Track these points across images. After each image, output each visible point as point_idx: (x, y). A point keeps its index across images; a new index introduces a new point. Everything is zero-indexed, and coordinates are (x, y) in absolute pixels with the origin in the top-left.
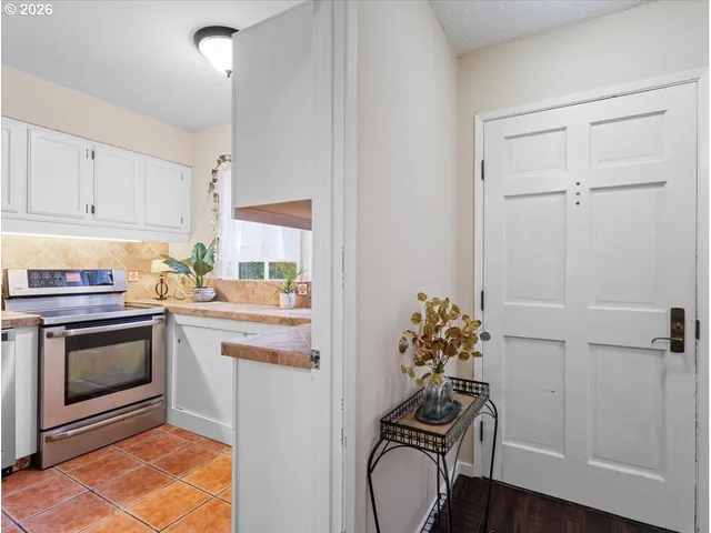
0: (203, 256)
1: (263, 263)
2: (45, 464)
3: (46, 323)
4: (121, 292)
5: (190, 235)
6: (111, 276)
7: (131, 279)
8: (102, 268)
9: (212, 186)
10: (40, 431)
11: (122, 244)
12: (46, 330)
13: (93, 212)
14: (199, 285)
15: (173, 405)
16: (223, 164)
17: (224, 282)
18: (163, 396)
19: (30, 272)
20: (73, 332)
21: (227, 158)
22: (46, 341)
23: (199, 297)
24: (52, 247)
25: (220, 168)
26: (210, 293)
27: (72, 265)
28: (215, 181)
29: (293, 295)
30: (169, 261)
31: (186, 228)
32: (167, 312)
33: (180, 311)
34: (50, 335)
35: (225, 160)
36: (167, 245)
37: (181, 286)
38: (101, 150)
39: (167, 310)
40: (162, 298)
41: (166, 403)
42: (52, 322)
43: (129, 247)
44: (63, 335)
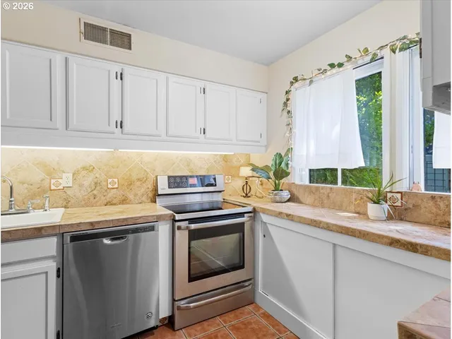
0: (280, 163)
1: (336, 170)
2: (177, 326)
3: (177, 219)
4: (220, 192)
5: (267, 147)
6: (215, 179)
7: (226, 181)
8: (210, 174)
9: (285, 104)
10: (174, 300)
11: (221, 155)
12: (177, 224)
13: (204, 133)
14: (277, 188)
15: (260, 290)
16: (296, 85)
17: (297, 185)
18: (252, 280)
19: (169, 177)
20: (193, 226)
21: (299, 78)
22: (177, 232)
23: (278, 198)
24: (181, 160)
25: (292, 89)
26: (286, 195)
27: (192, 172)
28: (288, 100)
29: (386, 206)
30: (255, 169)
31: (264, 141)
32: (254, 211)
33: (265, 211)
34: (179, 228)
35: (297, 81)
36: (249, 155)
37: (260, 187)
38: (209, 87)
39: (254, 209)
40: (247, 196)
41: (254, 285)
42: (181, 218)
43: (225, 158)
44: (187, 227)
